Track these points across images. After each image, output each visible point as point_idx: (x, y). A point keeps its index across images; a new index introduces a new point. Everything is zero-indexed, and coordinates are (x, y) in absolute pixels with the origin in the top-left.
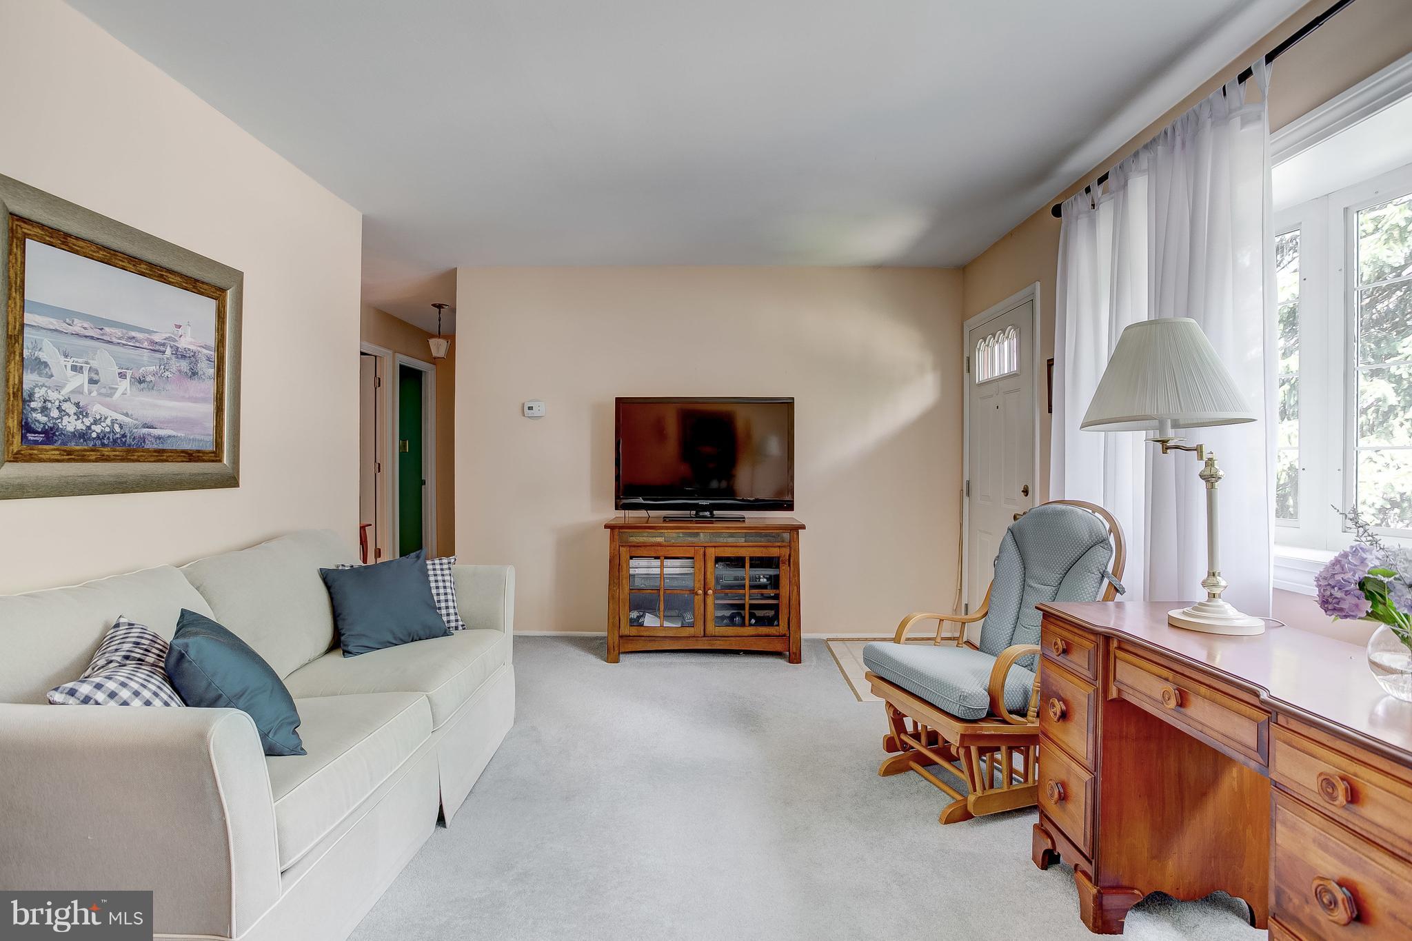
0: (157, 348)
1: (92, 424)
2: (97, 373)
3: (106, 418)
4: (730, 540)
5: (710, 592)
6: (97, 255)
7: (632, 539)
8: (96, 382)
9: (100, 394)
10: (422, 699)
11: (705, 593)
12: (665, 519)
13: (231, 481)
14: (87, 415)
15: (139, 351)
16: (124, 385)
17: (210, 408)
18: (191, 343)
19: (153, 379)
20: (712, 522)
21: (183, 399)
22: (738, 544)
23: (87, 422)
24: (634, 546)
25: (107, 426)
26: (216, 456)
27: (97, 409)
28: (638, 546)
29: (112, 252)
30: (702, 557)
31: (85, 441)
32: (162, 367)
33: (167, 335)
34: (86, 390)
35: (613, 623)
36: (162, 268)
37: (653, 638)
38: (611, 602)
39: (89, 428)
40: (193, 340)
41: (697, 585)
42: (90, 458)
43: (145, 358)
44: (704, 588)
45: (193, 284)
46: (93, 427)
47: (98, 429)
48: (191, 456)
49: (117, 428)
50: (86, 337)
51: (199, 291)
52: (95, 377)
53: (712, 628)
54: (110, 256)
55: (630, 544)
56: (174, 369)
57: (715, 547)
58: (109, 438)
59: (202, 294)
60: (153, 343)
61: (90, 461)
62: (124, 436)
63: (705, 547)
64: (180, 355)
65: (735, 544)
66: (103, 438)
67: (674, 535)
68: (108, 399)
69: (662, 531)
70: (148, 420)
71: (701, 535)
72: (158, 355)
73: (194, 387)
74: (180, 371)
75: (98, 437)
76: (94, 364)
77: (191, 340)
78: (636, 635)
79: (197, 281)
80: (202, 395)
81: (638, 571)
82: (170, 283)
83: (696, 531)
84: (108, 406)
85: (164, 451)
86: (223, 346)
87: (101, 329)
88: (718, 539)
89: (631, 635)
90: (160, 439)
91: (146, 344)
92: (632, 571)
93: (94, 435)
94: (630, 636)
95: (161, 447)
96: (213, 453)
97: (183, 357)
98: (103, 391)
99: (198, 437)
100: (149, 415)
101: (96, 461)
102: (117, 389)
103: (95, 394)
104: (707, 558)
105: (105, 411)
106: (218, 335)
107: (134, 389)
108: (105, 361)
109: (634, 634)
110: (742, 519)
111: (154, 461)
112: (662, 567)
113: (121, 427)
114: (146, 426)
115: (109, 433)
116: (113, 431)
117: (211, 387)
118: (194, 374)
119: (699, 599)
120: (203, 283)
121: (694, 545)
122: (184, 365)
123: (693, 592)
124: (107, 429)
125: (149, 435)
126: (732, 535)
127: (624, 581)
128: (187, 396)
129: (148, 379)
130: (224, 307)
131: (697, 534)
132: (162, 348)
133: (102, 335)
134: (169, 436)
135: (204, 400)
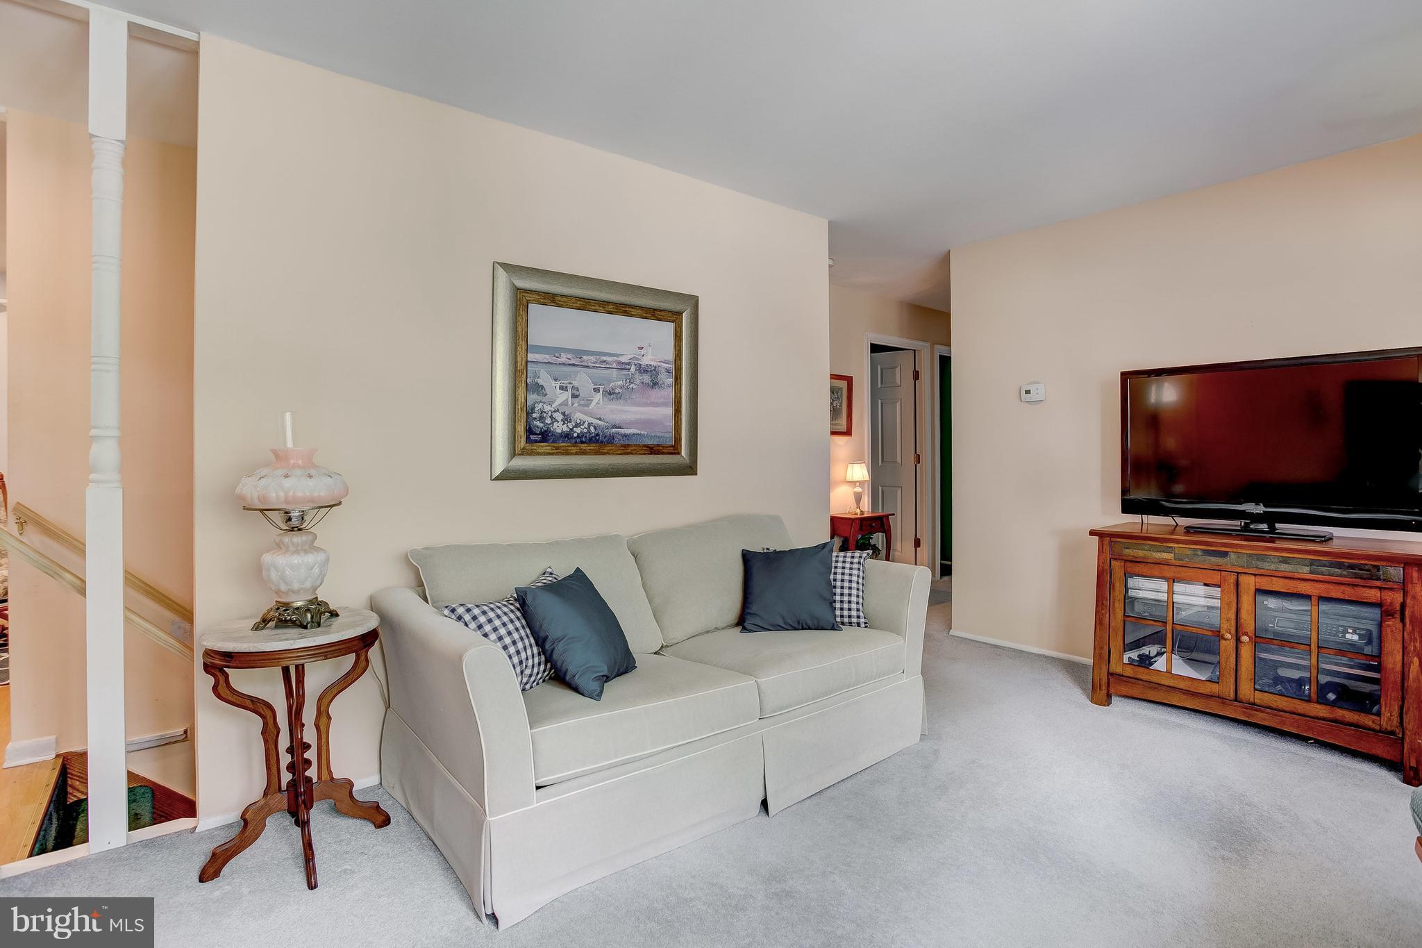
0: (624, 366)
1: (573, 427)
2: (578, 390)
3: (584, 422)
4: (1284, 567)
5: (1245, 639)
6: (575, 305)
7: (1127, 551)
8: (577, 396)
9: (580, 405)
10: (749, 683)
11: (1238, 640)
12: (1189, 530)
13: (690, 469)
14: (571, 421)
15: (608, 371)
16: (599, 396)
17: (669, 411)
18: (652, 360)
19: (620, 391)
20: (1272, 540)
21: (646, 405)
22: (1297, 575)
23: (571, 426)
24: (1131, 561)
25: (585, 428)
26: (675, 450)
27: (578, 416)
28: (1135, 561)
29: (587, 301)
30: (1233, 588)
31: (569, 439)
32: (628, 381)
33: (632, 356)
34: (570, 403)
35: (1100, 655)
36: (626, 305)
37: (1157, 686)
38: (1098, 628)
39: (572, 430)
40: (654, 358)
41: (1225, 626)
42: (572, 451)
43: (614, 376)
44: (1237, 631)
45: (653, 314)
46: (575, 429)
47: (578, 430)
48: (653, 450)
49: (592, 429)
50: (570, 365)
51: (657, 317)
52: (577, 393)
53: (1246, 690)
54: (585, 304)
55: (1125, 558)
56: (638, 382)
57: (1255, 575)
58: (586, 437)
59: (660, 320)
60: (620, 363)
61: (571, 454)
62: (597, 435)
63: (1238, 573)
64: (642, 370)
65: (1290, 575)
66: (582, 437)
67: (1189, 552)
68: (586, 408)
69: (1171, 545)
70: (617, 423)
71: (1233, 556)
72: (625, 372)
73: (656, 394)
74: (643, 383)
75: (578, 436)
76: (575, 383)
77: (652, 357)
78: (1131, 676)
79: (655, 310)
80: (662, 400)
81: (1142, 594)
82: (632, 316)
83: (1223, 549)
84: (585, 413)
85: (628, 445)
86: (681, 360)
87: (580, 358)
88: (1260, 564)
89: (1124, 674)
90: (626, 436)
91: (614, 365)
92: (1132, 593)
93: (575, 435)
94: (1123, 676)
95: (627, 442)
96: (672, 446)
97: (646, 371)
98: (582, 402)
99: (658, 434)
100: (617, 418)
101: (576, 454)
102: (592, 400)
103: (576, 405)
104: (1242, 588)
105: (583, 417)
106: (675, 351)
107: (605, 399)
108: (583, 380)
109: (1129, 675)
110: (1327, 539)
111: (621, 454)
112: (1171, 592)
113: (595, 428)
114: (614, 427)
115: (586, 433)
116: (589, 432)
117: (670, 393)
118: (655, 384)
119: (1227, 645)
120: (660, 310)
121: (1219, 568)
122: (647, 378)
123: (1218, 634)
124: (585, 431)
125: (618, 433)
126: (1285, 561)
127: (1117, 605)
128: (649, 402)
129: (616, 391)
130: (681, 327)
131: (1225, 554)
132: (628, 367)
133: (581, 362)
134: (634, 434)
135: (664, 404)
